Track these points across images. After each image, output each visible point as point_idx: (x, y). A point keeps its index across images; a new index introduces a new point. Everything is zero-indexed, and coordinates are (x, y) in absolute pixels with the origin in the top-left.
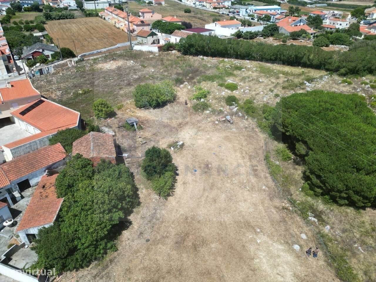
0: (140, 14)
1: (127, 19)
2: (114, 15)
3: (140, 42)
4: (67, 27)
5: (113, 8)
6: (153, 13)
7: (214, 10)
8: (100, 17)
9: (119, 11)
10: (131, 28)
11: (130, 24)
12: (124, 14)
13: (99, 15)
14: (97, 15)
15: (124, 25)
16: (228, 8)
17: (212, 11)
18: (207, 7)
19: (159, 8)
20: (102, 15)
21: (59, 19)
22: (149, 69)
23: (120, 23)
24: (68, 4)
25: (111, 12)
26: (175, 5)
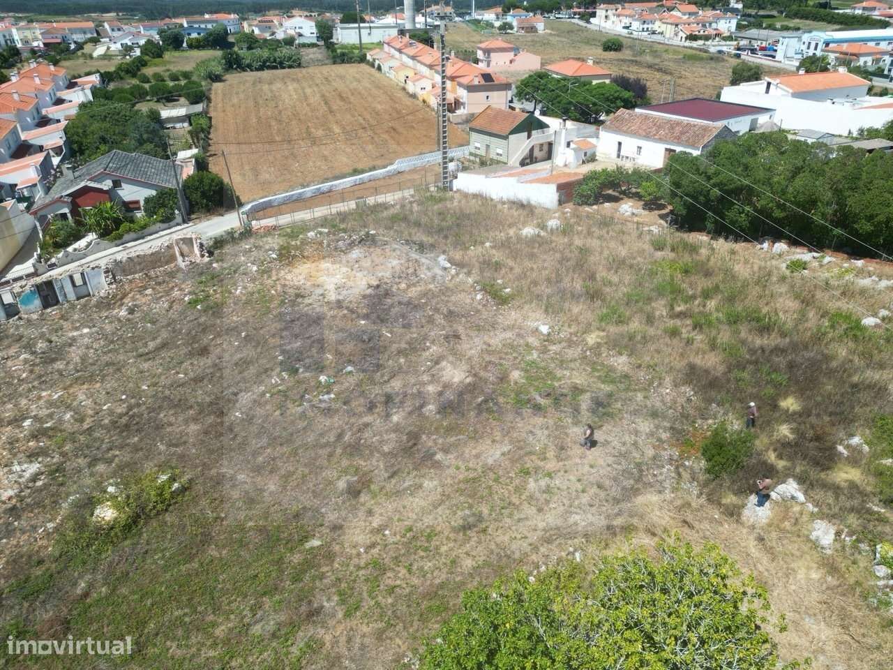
0: (480, 54)
1: (439, 68)
2: (405, 59)
3: (478, 152)
4: (272, 91)
5: (406, 39)
6: (516, 50)
7: (688, 44)
8: (368, 63)
9: (421, 46)
10: (450, 97)
11: (449, 84)
12: (433, 55)
13: (369, 57)
14: (363, 59)
15: (429, 88)
16: (730, 38)
17: (684, 47)
18: (667, 36)
19: (529, 39)
20: (375, 57)
21: (261, 68)
22: (525, 318)
23: (418, 80)
24: (298, 30)
25: (400, 51)
26: (572, 32)
